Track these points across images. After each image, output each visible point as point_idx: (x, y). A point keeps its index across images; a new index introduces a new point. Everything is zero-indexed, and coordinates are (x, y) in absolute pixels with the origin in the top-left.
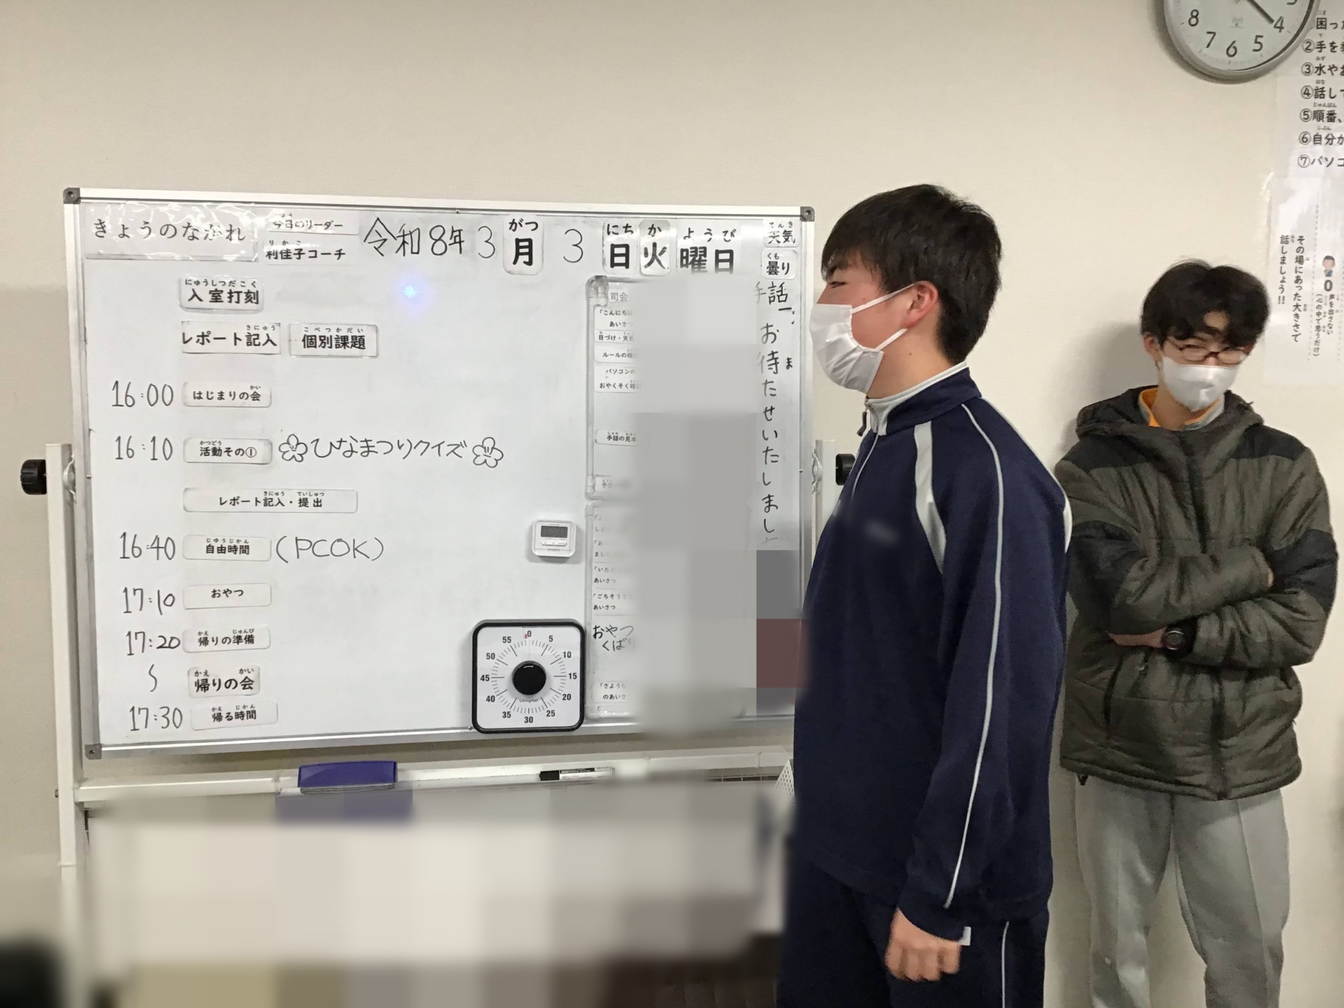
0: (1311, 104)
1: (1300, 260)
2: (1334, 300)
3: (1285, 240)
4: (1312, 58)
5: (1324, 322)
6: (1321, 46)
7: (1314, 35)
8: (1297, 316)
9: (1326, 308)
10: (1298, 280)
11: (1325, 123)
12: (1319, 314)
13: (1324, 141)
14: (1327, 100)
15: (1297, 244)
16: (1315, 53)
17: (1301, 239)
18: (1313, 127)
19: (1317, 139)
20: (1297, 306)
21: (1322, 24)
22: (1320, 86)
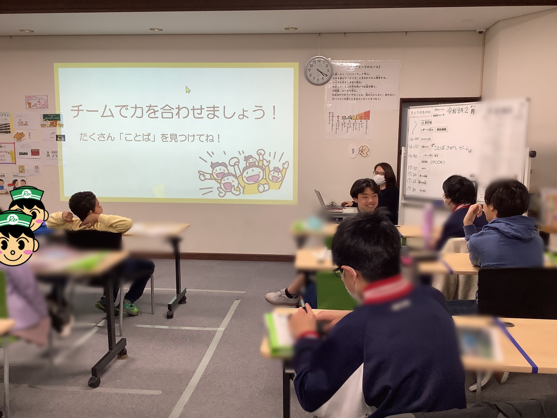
0: (334, 89)
1: (333, 117)
2: (339, 124)
3: (330, 113)
4: (334, 81)
5: (337, 127)
6: (336, 78)
7: (335, 76)
8: (332, 126)
9: (338, 125)
10: (332, 120)
11: (337, 92)
12: (336, 126)
13: (337, 95)
14: (337, 88)
15: (332, 114)
16: (335, 79)
17: (333, 113)
18: (335, 93)
19: (336, 95)
20: (332, 125)
21: (336, 74)
22: (336, 85)
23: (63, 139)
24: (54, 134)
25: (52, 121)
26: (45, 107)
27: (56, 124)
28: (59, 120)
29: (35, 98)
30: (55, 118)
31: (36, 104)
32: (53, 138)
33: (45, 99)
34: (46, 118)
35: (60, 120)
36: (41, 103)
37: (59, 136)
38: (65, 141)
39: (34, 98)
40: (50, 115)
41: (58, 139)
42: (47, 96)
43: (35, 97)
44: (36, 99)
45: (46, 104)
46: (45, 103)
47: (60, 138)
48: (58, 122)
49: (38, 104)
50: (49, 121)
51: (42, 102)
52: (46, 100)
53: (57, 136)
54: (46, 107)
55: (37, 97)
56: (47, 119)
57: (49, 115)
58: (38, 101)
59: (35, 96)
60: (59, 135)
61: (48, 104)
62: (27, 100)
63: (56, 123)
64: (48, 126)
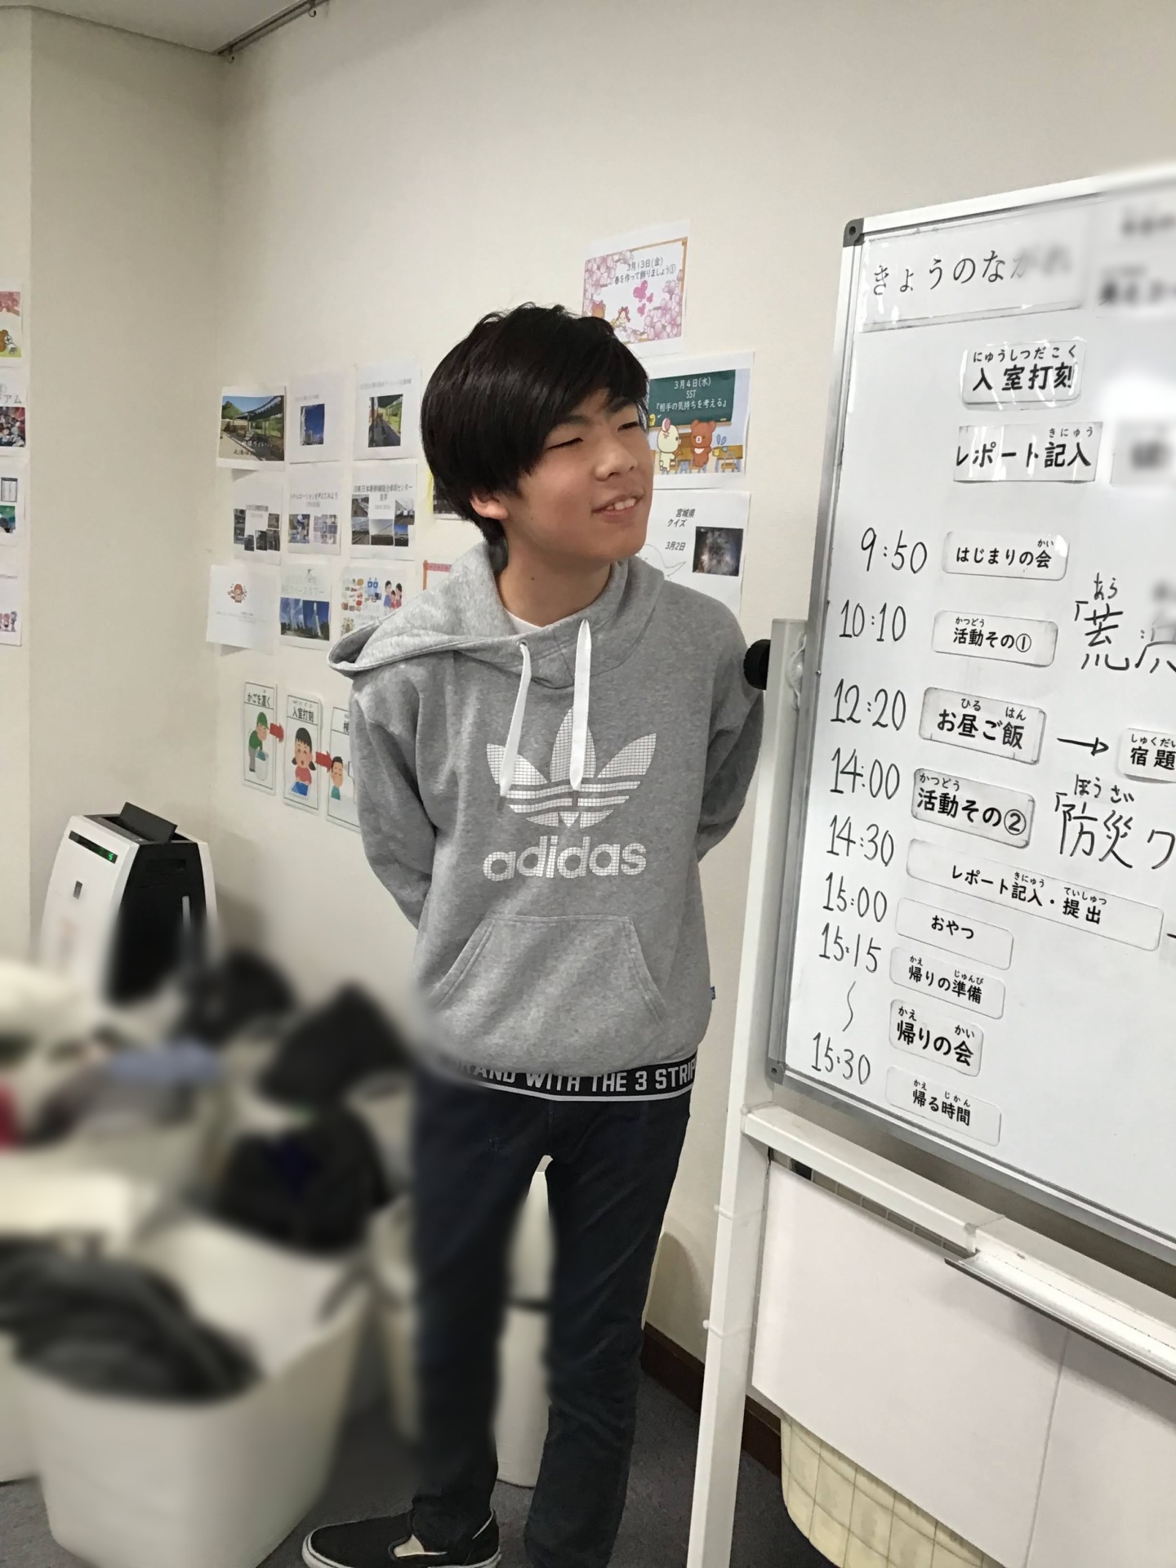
23: (728, 558)
24: (689, 519)
25: (687, 430)
26: (664, 327)
27: (708, 449)
28: (728, 417)
29: (626, 267)
30: (707, 402)
31: (625, 310)
32: (682, 546)
33: (671, 269)
34: (662, 407)
35: (729, 419)
36: (650, 299)
37: (709, 541)
38: (735, 572)
39: (621, 270)
40: (686, 378)
41: (705, 558)
42: (684, 244)
43: (625, 262)
44: (631, 273)
45: (673, 305)
46: (667, 296)
47: (716, 551)
48: (720, 430)
49: (633, 304)
50: (672, 427)
51: (656, 287)
52: (674, 277)
53: (701, 535)
54: (668, 329)
55: (638, 257)
56: (666, 414)
57: (679, 378)
58: (637, 283)
59: (628, 254)
60: (713, 530)
61: (680, 304)
62: (591, 290)
63: (707, 441)
64: (667, 464)
